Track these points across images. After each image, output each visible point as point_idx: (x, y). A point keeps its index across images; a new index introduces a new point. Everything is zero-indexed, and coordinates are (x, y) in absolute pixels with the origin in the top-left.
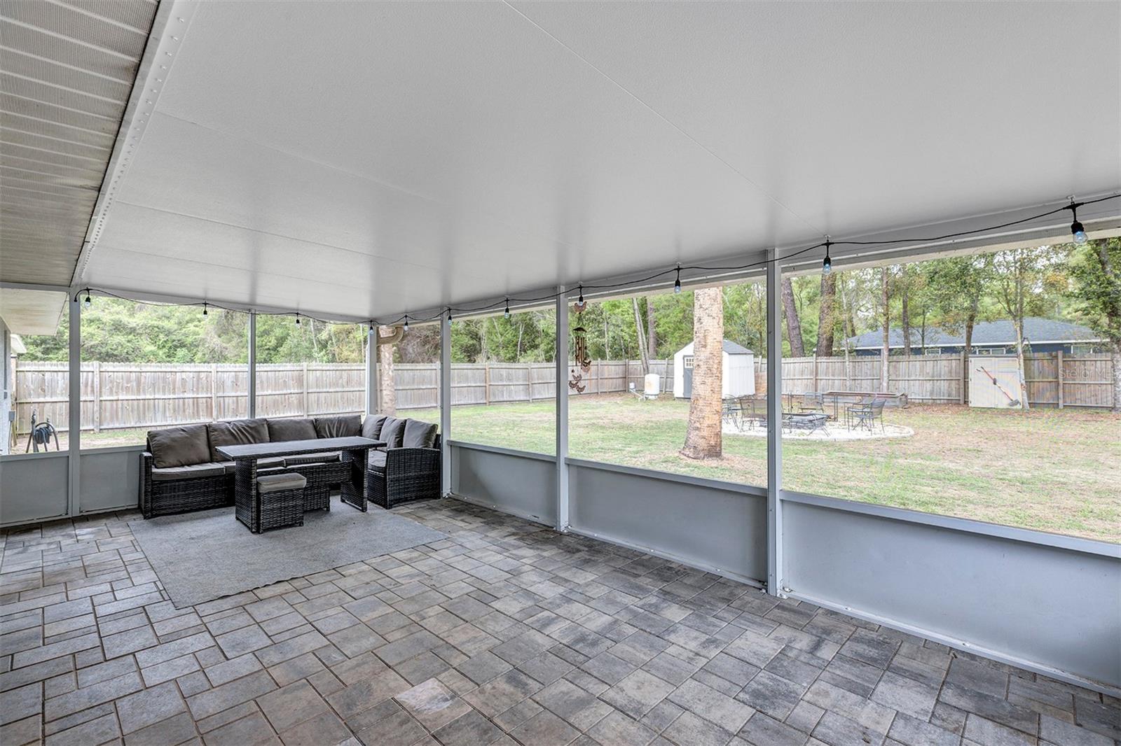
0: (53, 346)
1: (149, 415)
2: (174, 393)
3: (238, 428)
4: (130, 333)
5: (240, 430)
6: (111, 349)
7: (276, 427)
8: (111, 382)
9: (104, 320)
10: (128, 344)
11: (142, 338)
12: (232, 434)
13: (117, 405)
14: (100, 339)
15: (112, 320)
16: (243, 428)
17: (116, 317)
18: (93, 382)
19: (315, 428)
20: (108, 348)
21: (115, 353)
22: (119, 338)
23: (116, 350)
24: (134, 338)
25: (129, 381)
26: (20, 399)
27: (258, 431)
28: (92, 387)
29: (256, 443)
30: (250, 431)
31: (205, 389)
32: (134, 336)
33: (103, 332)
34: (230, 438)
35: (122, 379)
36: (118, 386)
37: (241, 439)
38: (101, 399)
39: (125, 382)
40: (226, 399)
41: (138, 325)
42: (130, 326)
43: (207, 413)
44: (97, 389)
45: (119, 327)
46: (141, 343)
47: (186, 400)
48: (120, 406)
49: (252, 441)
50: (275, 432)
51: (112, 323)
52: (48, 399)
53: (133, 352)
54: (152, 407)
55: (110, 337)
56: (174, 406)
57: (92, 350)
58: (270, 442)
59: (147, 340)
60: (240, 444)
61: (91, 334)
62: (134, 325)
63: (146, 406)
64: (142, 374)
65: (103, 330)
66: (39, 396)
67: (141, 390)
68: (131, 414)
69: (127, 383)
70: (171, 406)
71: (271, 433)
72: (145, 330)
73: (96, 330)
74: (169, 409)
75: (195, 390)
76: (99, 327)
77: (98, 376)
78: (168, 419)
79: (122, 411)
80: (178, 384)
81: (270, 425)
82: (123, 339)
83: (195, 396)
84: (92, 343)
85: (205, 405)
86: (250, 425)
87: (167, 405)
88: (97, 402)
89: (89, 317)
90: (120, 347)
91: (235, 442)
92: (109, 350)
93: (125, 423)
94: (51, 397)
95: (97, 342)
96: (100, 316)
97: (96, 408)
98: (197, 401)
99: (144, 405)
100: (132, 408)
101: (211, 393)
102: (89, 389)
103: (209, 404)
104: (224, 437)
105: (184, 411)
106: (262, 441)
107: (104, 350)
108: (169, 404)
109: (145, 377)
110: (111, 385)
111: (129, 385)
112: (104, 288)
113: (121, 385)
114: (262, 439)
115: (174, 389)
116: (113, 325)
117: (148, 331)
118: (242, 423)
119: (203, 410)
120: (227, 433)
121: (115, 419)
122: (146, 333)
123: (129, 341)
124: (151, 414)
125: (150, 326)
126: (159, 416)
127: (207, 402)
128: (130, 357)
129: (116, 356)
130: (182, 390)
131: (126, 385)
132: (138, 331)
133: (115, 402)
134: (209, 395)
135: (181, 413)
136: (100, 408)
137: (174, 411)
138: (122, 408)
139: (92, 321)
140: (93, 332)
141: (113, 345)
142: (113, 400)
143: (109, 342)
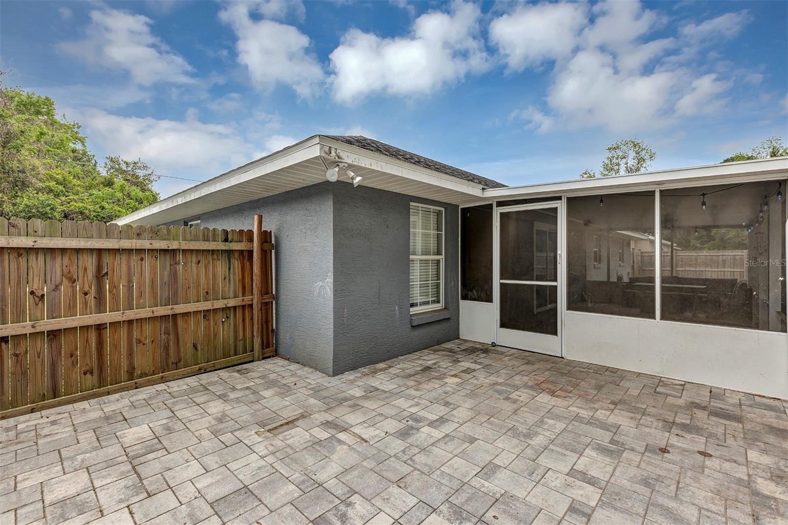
25: (691, 260)
35: (688, 259)
36: (685, 263)
38: (677, 269)
47: (726, 272)
66: (649, 267)
98: (733, 273)
110: (681, 263)
142: (682, 271)
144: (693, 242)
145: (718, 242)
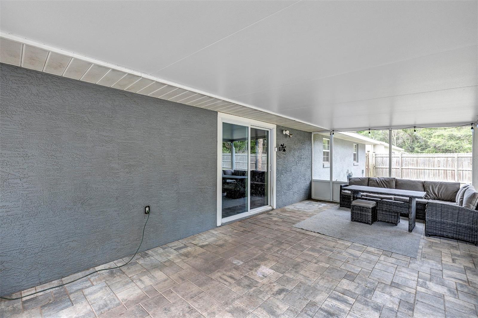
0: (425, 147)
1: (422, 176)
2: (434, 167)
3: (380, 180)
4: (458, 140)
5: (381, 181)
6: (448, 147)
7: (400, 182)
8: (406, 161)
9: (445, 135)
10: (457, 145)
11: (464, 141)
12: (377, 183)
13: (408, 171)
14: (442, 143)
15: (448, 134)
16: (383, 181)
17: (451, 133)
18: (399, 161)
19: (424, 186)
20: (446, 147)
21: (450, 149)
22: (452, 142)
23: (450, 148)
24: (459, 142)
25: (413, 161)
26: (376, 166)
27: (389, 183)
28: (399, 163)
29: (387, 188)
30: (386, 182)
31: (451, 166)
32: (460, 141)
33: (444, 140)
34: (376, 184)
35: (410, 160)
36: (408, 163)
37: (381, 185)
38: (402, 168)
39: (411, 161)
40: (464, 172)
41: (462, 136)
42: (457, 136)
43: (452, 177)
44: (400, 164)
45: (452, 137)
46: (463, 144)
47: (440, 171)
48: (409, 171)
49: (386, 187)
50: (399, 185)
51: (449, 135)
52: (384, 167)
53: (458, 148)
54: (423, 172)
55: (448, 142)
56: (434, 173)
57: (439, 148)
58: (396, 189)
59: (467, 142)
60: (380, 187)
61: (439, 141)
62: (460, 136)
63: (421, 172)
64: (419, 158)
65: (444, 139)
66: (382, 166)
67: (418, 165)
68: (414, 175)
69: (412, 162)
70: (432, 173)
71: (397, 185)
72: (465, 137)
73: (441, 139)
74: (431, 174)
75: (445, 166)
76: (442, 138)
77: (401, 159)
78: (431, 178)
79: (410, 173)
80: (436, 163)
81: (397, 181)
82: (454, 143)
83: (445, 169)
84: (439, 145)
85: (451, 174)
86: (386, 180)
87: (430, 172)
88: (400, 169)
89: (438, 134)
90: (452, 147)
91: (378, 186)
92: (447, 148)
93: (411, 178)
94: (385, 166)
95: (441, 145)
96: (443, 133)
97: (400, 171)
98: (446, 171)
99: (419, 172)
100: (414, 173)
101: (454, 168)
102: (398, 164)
103: (453, 173)
104: (374, 183)
105: (439, 176)
106: (391, 188)
107: (444, 148)
108: (431, 172)
109: (420, 160)
110: (406, 163)
111: (413, 163)
112: (338, 129)
113: (410, 163)
114: (391, 187)
115: (434, 165)
116: (449, 136)
117: (467, 138)
118: (383, 179)
119: (449, 176)
120: (375, 182)
121: (407, 176)
122: (466, 139)
123: (457, 143)
124: (423, 176)
125: (469, 135)
126: (427, 176)
127: (452, 172)
128: (457, 151)
129: (450, 150)
130: (438, 166)
131: (411, 163)
132: (461, 138)
133: (407, 169)
134: (453, 169)
135: (437, 176)
136: (402, 172)
137: (434, 175)
138: (410, 172)
139: (439, 136)
140: (440, 141)
141: (449, 146)
142: (406, 169)
143: (447, 144)
144: (416, 149)
145: (432, 149)
